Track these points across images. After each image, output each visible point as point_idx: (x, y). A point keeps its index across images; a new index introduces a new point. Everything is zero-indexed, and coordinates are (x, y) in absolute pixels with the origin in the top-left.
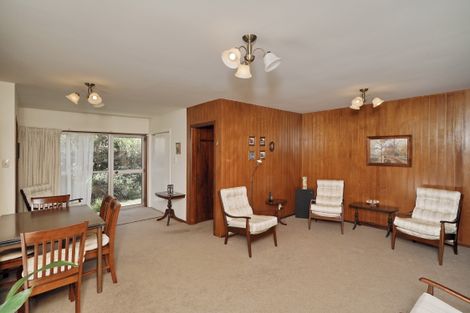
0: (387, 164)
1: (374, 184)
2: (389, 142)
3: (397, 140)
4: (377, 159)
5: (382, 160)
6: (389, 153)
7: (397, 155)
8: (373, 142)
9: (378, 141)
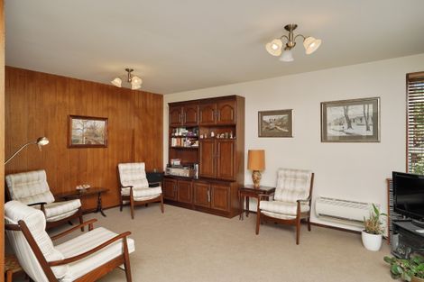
0: (88, 146)
1: (75, 168)
2: (90, 123)
3: (97, 122)
4: (78, 141)
5: (83, 142)
6: (90, 134)
7: (96, 136)
8: (75, 121)
9: (81, 121)
